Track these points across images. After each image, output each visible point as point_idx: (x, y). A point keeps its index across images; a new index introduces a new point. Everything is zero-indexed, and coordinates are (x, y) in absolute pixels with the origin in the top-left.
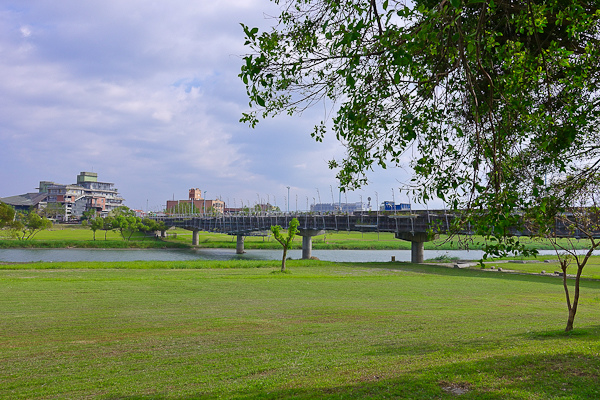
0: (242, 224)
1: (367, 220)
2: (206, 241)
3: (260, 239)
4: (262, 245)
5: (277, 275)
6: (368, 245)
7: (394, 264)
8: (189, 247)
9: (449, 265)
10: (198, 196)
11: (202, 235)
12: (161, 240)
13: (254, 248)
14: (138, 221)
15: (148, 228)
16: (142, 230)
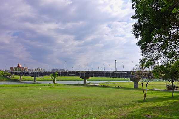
0: (36, 74)
1: (72, 73)
2: (24, 79)
3: (40, 78)
4: (41, 80)
5: (51, 88)
6: (69, 80)
7: (79, 85)
8: (19, 80)
9: (93, 85)
10: (20, 66)
11: (22, 77)
12: (9, 78)
13: (38, 80)
14: (2, 73)
15: (6, 75)
16: (3, 75)
